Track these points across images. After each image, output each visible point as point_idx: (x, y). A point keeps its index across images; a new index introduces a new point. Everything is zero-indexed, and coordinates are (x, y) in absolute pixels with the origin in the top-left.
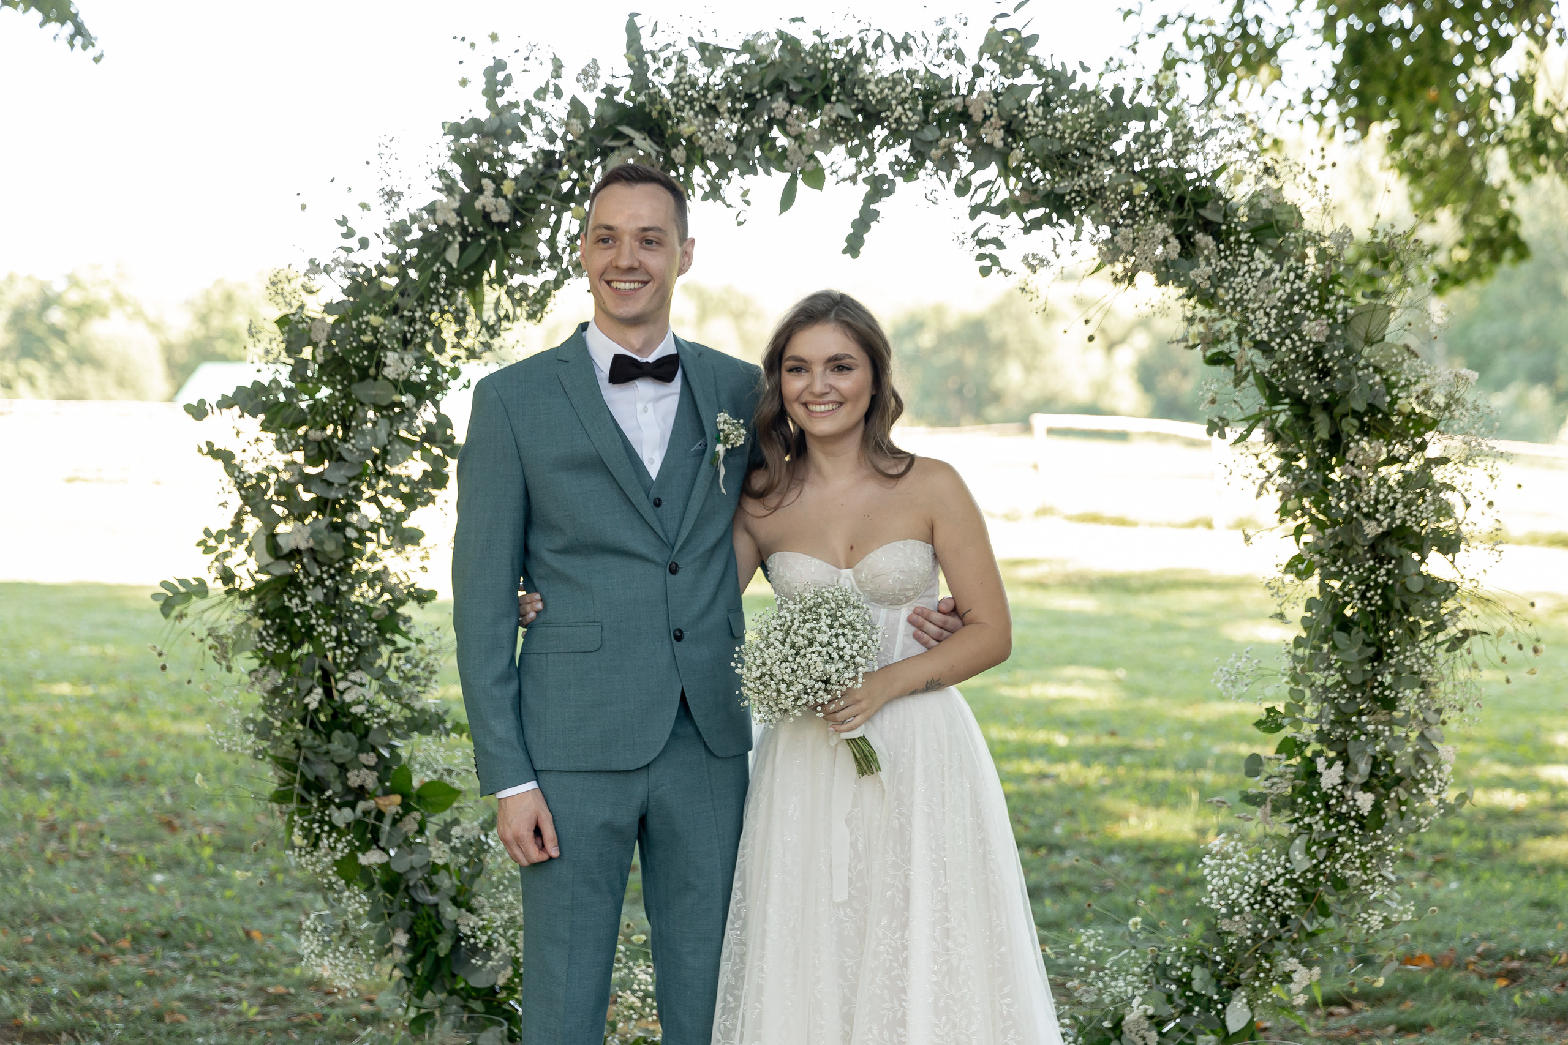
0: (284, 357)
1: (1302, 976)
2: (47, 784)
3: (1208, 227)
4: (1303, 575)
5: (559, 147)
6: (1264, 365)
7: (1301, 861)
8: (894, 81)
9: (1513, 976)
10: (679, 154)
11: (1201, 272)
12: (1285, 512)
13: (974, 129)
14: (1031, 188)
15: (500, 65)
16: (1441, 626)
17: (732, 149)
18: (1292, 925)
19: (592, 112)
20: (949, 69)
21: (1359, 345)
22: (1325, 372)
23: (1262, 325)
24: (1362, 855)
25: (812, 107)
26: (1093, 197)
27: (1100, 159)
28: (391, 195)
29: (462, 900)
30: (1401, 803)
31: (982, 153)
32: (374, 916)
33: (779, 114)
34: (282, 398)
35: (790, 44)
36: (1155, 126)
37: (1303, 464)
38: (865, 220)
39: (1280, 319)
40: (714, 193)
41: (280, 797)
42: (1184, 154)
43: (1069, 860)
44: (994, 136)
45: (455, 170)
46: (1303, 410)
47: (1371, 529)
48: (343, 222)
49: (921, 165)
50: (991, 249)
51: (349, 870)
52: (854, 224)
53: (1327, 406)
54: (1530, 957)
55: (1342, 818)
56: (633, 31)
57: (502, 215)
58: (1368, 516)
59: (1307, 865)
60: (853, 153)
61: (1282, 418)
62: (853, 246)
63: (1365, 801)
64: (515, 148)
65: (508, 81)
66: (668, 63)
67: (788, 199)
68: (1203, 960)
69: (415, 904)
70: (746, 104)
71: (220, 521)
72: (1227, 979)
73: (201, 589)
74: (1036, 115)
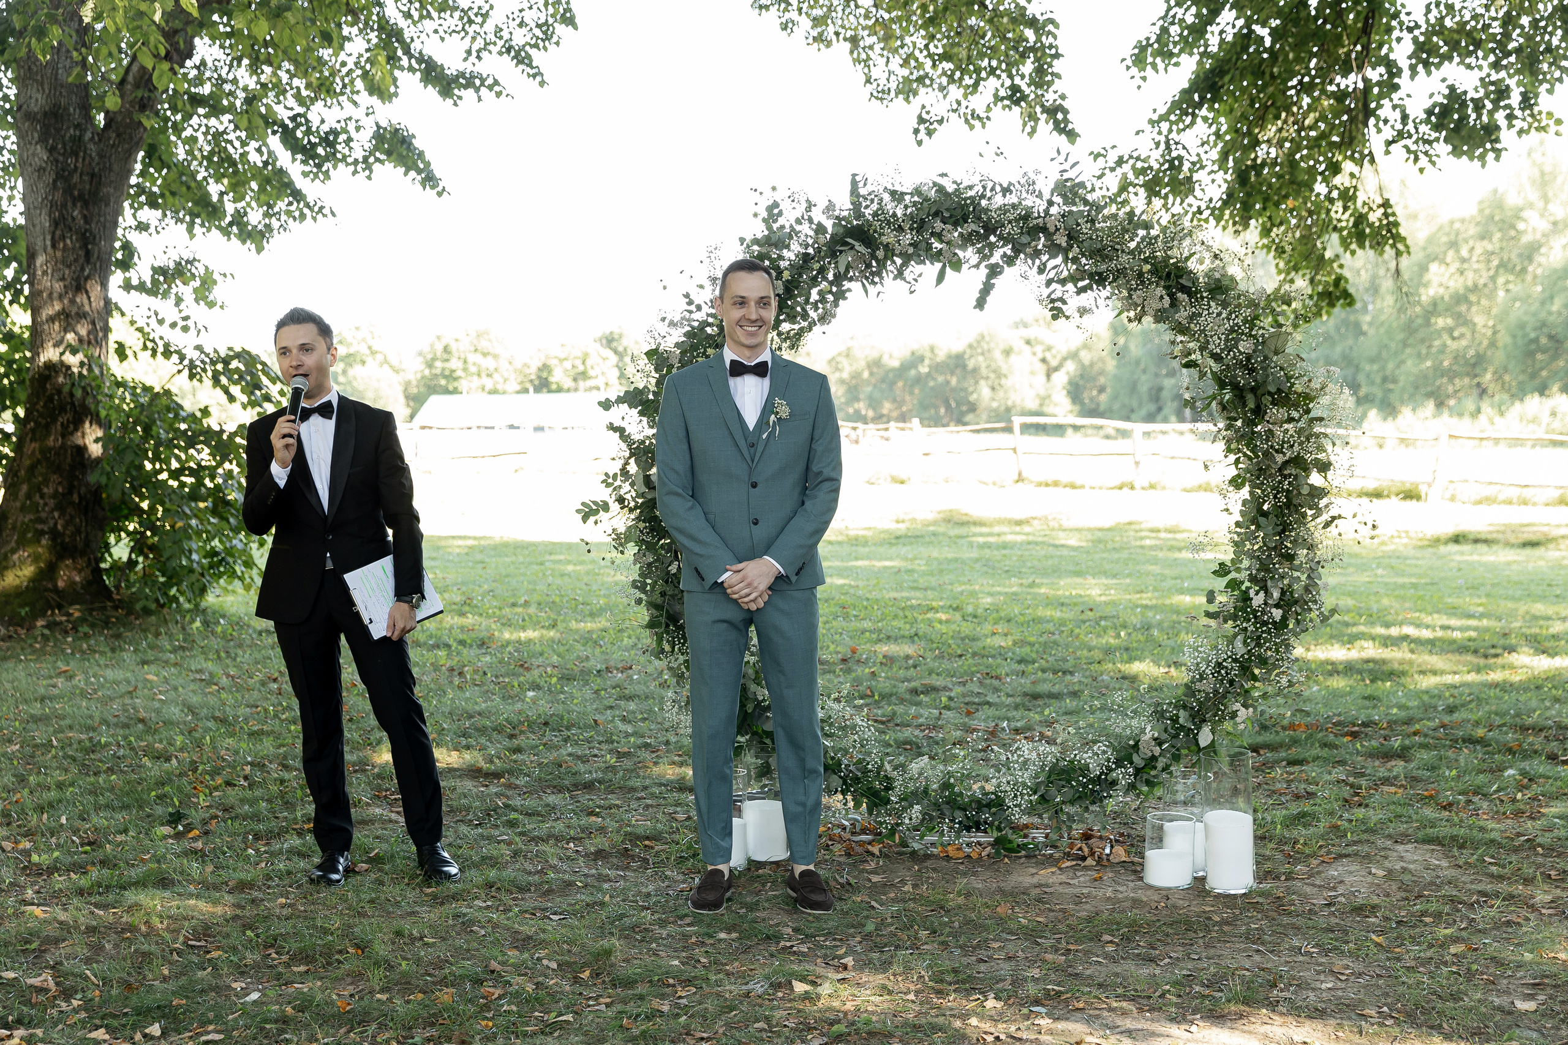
0: (654, 374)
1: (1243, 713)
3: (1184, 289)
4: (1238, 487)
5: (811, 251)
6: (1216, 367)
7: (1240, 648)
8: (1003, 209)
9: (1355, 735)
10: (880, 254)
11: (1182, 315)
12: (1229, 450)
13: (1049, 235)
14: (1080, 269)
15: (776, 205)
16: (1319, 514)
17: (911, 250)
18: (1237, 685)
19: (830, 230)
20: (1029, 200)
21: (1271, 355)
22: (1252, 370)
23: (1216, 345)
24: (1276, 644)
25: (956, 224)
26: (1120, 273)
27: (1123, 251)
30: (1298, 614)
31: (1054, 249)
33: (938, 230)
34: (651, 397)
35: (941, 189)
36: (1153, 233)
37: (1239, 423)
38: (987, 289)
39: (1227, 340)
40: (900, 275)
41: (651, 625)
42: (1171, 248)
43: (1077, 677)
44: (1062, 240)
46: (1239, 392)
47: (1280, 459)
48: (687, 296)
49: (1016, 257)
50: (1058, 304)
52: (981, 291)
53: (1253, 390)
54: (1365, 725)
55: (1265, 623)
56: (854, 184)
58: (1277, 451)
59: (1244, 651)
60: (979, 251)
61: (1227, 397)
62: (980, 304)
63: (1277, 614)
64: (785, 252)
65: (780, 214)
66: (872, 201)
67: (941, 279)
68: (1185, 707)
70: (920, 225)
71: (615, 467)
72: (1199, 718)
73: (605, 507)
74: (1085, 228)
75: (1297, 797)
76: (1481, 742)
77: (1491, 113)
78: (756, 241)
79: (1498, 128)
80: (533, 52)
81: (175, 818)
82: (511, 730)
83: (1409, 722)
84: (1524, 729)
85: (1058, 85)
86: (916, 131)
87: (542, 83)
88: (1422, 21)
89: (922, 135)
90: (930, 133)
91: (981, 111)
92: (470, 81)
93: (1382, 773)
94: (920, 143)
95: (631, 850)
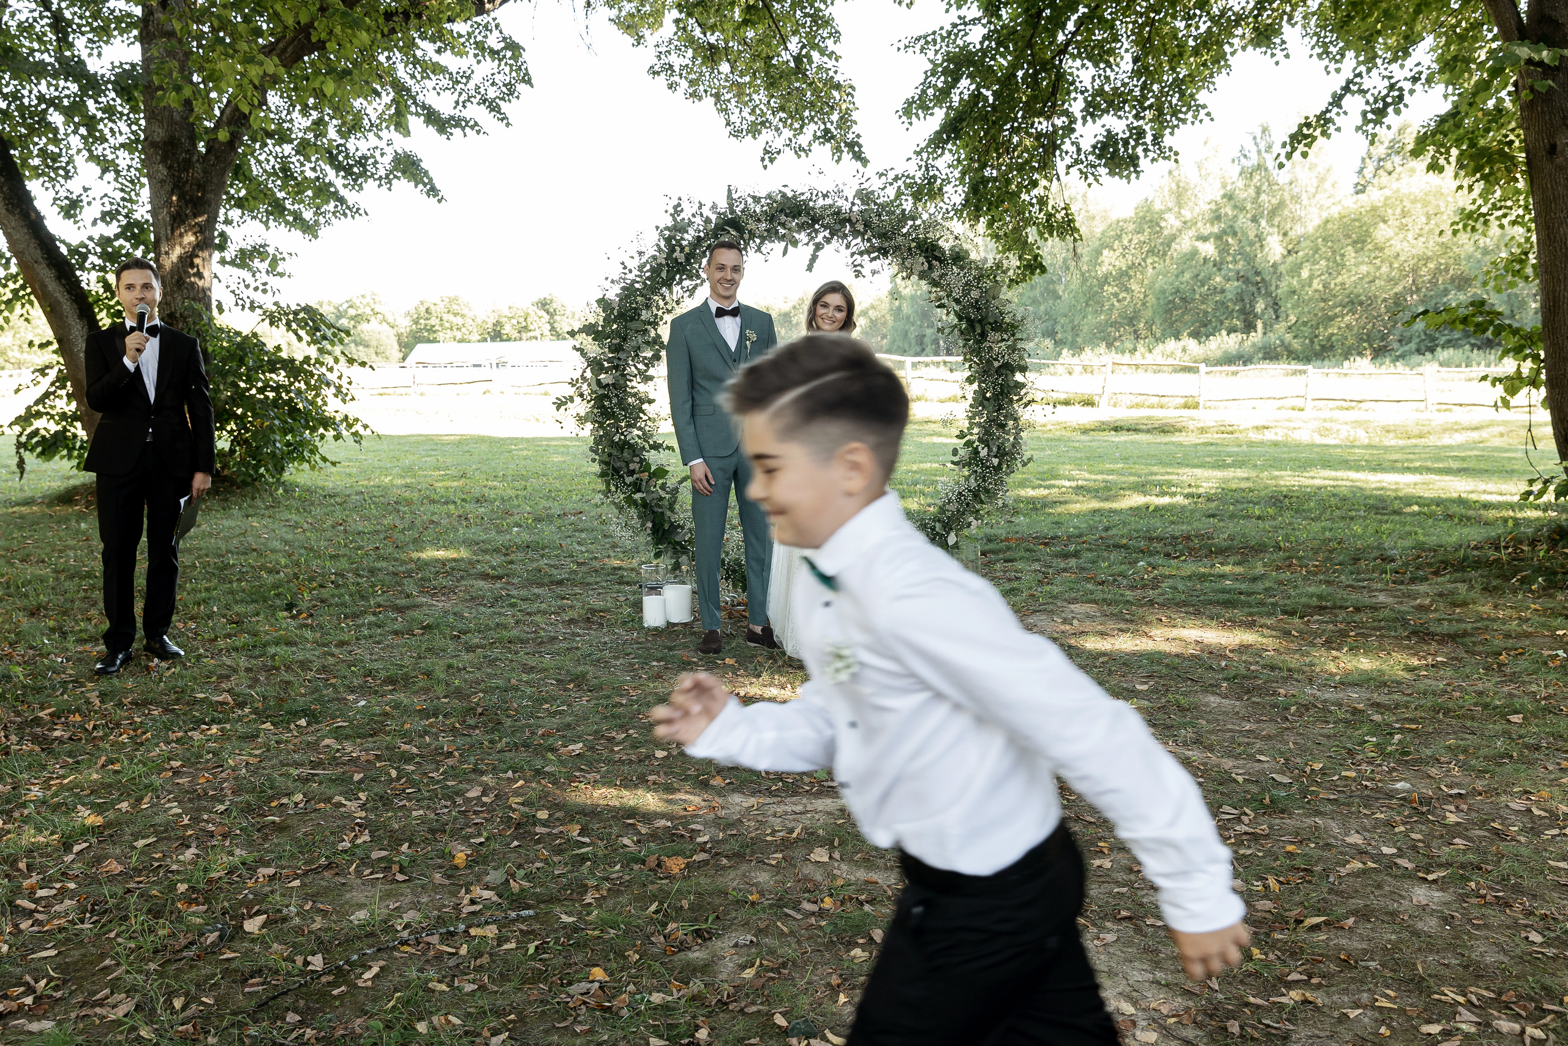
0: (602, 314)
1: (974, 523)
2: (446, 503)
3: (937, 258)
4: (971, 383)
5: (702, 234)
6: (957, 308)
7: (973, 484)
8: (824, 208)
9: (1046, 544)
10: (746, 236)
11: (935, 275)
12: (965, 360)
13: (852, 225)
14: (872, 246)
15: (679, 205)
16: (1021, 399)
17: (765, 234)
18: (971, 506)
19: (714, 221)
20: (840, 202)
21: (990, 300)
22: (979, 309)
23: (957, 293)
24: (995, 480)
25: (794, 217)
26: (897, 248)
27: (899, 234)
28: (641, 253)
29: (671, 508)
30: (1008, 461)
31: (856, 233)
32: (639, 517)
33: (782, 221)
34: (600, 329)
35: (784, 195)
36: (918, 222)
37: (971, 343)
38: (814, 258)
39: (963, 290)
40: (759, 250)
41: (603, 475)
42: (928, 233)
44: (861, 228)
45: (662, 244)
46: (971, 323)
47: (996, 364)
48: (623, 263)
49: (832, 238)
50: (859, 268)
51: (630, 501)
52: (810, 260)
53: (980, 321)
54: (1052, 538)
55: (988, 467)
56: (729, 191)
57: (682, 260)
58: (995, 360)
59: (975, 485)
60: (809, 235)
61: (964, 326)
62: (810, 268)
63: (995, 461)
64: (686, 236)
65: (682, 211)
66: (741, 203)
67: (785, 253)
68: (939, 520)
69: (654, 512)
70: (771, 218)
71: (577, 375)
72: (948, 528)
73: (571, 399)
74: (875, 220)
75: (1010, 580)
76: (1125, 547)
77: (1134, 148)
78: (667, 228)
79: (1138, 158)
80: (501, 103)
82: (505, 550)
83: (1080, 536)
84: (1151, 539)
85: (855, 128)
86: (763, 159)
87: (508, 125)
88: (1089, 87)
89: (767, 162)
90: (772, 160)
91: (805, 145)
92: (458, 122)
93: (1063, 565)
94: (765, 167)
95: (592, 618)
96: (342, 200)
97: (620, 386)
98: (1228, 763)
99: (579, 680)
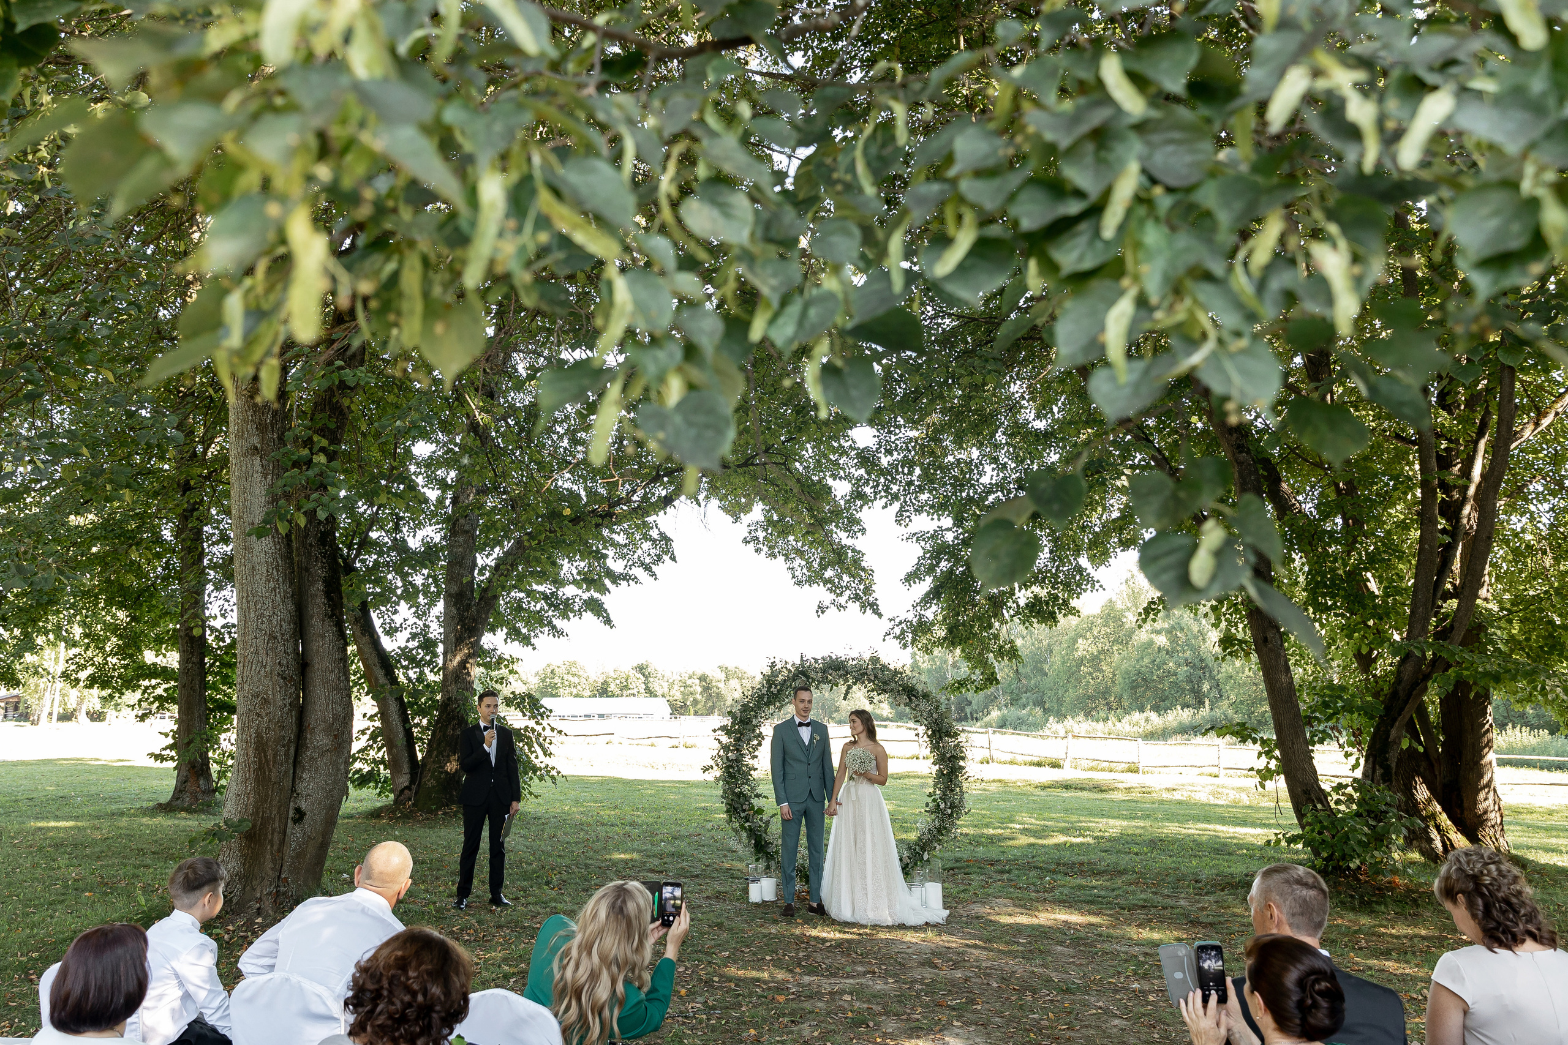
0: (731, 720)
1: (939, 848)
2: (612, 825)
3: (914, 695)
4: (935, 765)
5: (787, 679)
6: (926, 723)
7: (937, 824)
8: (852, 666)
9: (992, 865)
11: (913, 704)
12: (931, 752)
13: (868, 676)
14: (878, 688)
15: (775, 663)
16: (963, 776)
17: (821, 680)
18: (936, 837)
19: (793, 672)
20: (861, 663)
21: (944, 719)
22: (938, 724)
23: (926, 715)
24: (950, 823)
25: (836, 671)
26: (892, 690)
27: (892, 682)
28: (753, 688)
29: (766, 833)
30: (956, 812)
31: (870, 681)
32: (747, 837)
33: (830, 673)
34: (729, 728)
35: (831, 658)
36: (903, 675)
37: (934, 742)
38: (847, 694)
39: (929, 713)
41: (727, 811)
42: (909, 681)
44: (872, 677)
45: (765, 683)
46: (934, 732)
47: (948, 756)
51: (743, 827)
53: (939, 731)
54: (997, 861)
55: (945, 815)
56: (802, 657)
57: (775, 692)
58: (947, 753)
60: (844, 681)
61: (930, 733)
62: (845, 700)
63: (949, 811)
64: (778, 679)
66: (807, 662)
67: (831, 689)
68: (918, 845)
69: (755, 835)
70: (824, 671)
71: (715, 753)
72: (923, 849)
73: (712, 768)
74: (880, 674)
76: (1041, 868)
78: (767, 674)
81: (548, 883)
82: (661, 856)
83: (1015, 860)
85: (874, 595)
89: (821, 615)
90: (824, 614)
91: (843, 604)
92: (626, 577)
93: (999, 878)
95: (718, 896)
96: (554, 627)
97: (739, 760)
98: (1053, 974)
99: (720, 925)
